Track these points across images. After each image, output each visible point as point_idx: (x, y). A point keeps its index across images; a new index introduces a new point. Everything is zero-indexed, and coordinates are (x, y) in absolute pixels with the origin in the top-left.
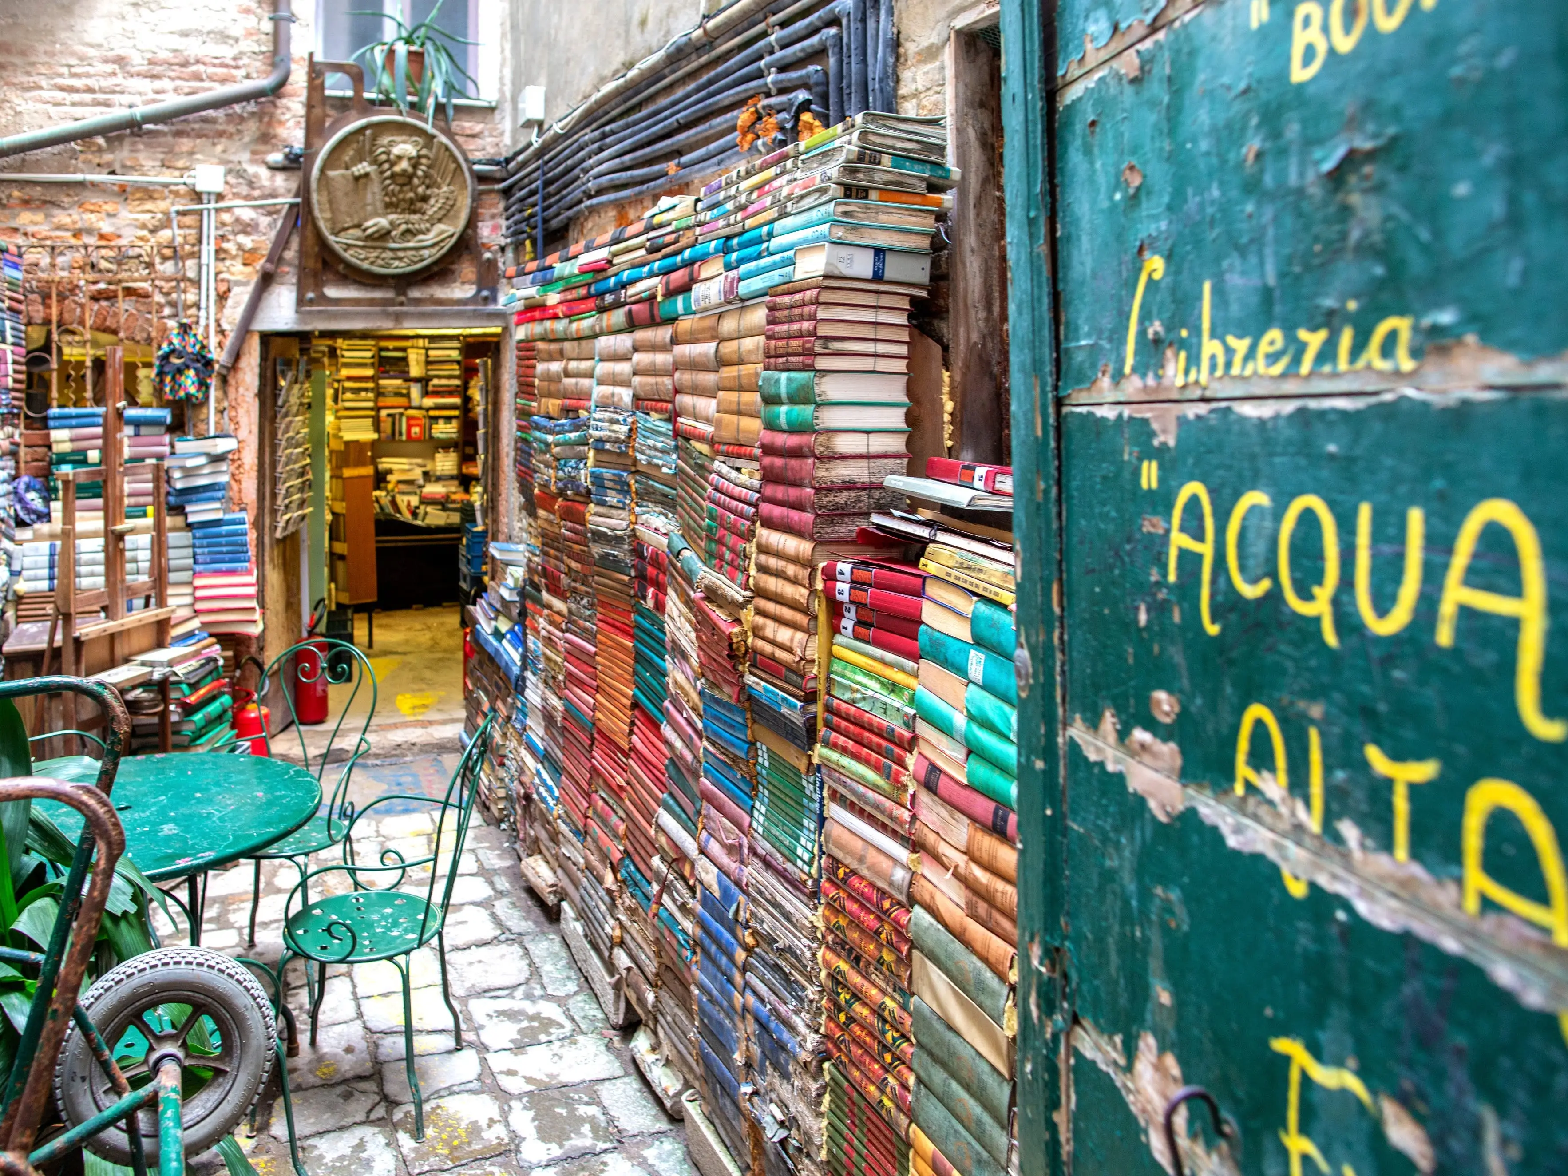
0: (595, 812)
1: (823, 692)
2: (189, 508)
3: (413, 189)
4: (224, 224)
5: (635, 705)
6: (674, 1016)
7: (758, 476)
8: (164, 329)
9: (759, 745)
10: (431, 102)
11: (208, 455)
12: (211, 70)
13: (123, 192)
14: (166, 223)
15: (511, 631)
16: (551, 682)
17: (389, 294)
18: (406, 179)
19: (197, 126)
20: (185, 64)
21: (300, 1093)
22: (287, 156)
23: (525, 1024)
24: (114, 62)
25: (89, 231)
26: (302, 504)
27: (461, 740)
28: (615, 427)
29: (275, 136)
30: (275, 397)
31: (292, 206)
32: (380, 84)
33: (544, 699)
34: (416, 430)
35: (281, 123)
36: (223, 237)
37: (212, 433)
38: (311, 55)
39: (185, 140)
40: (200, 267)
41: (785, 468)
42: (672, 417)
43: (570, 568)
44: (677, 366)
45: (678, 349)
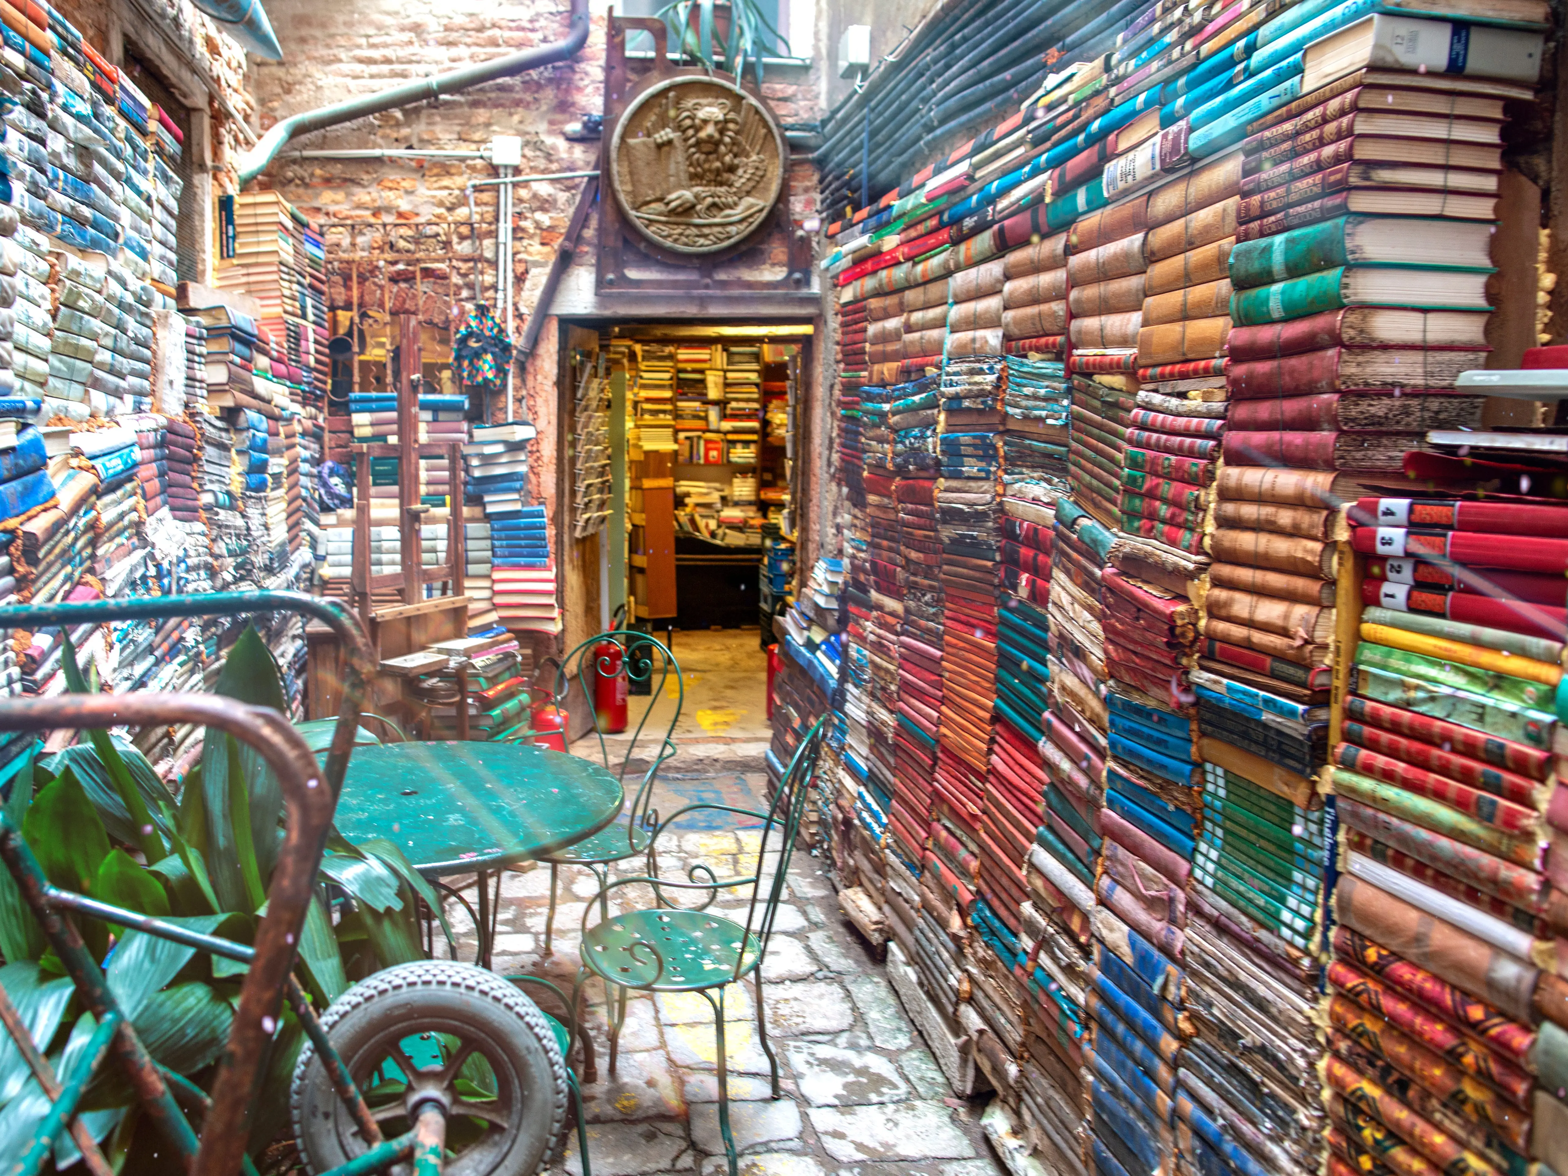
0: (937, 842)
1: (1342, 692)
2: (487, 499)
3: (720, 158)
4: (521, 201)
5: (997, 718)
6: (1048, 1100)
7: (1221, 395)
8: (462, 312)
9: (1209, 767)
10: (739, 61)
11: (505, 442)
12: (507, 34)
13: (421, 168)
14: (463, 201)
15: (826, 642)
16: (879, 694)
17: (694, 276)
18: (711, 146)
19: (493, 95)
20: (481, 29)
21: (598, 1126)
22: (585, 125)
23: (851, 1078)
24: (411, 30)
25: (388, 210)
26: (602, 505)
27: (767, 759)
28: (978, 378)
29: (573, 104)
30: (575, 389)
31: (592, 178)
32: (684, 43)
33: (870, 713)
34: (713, 454)
35: (579, 89)
36: (520, 215)
37: (510, 419)
38: (611, 9)
39: (481, 111)
40: (497, 245)
41: (1280, 372)
42: (1061, 354)
43: (908, 560)
44: (1073, 282)
45: (1075, 261)
